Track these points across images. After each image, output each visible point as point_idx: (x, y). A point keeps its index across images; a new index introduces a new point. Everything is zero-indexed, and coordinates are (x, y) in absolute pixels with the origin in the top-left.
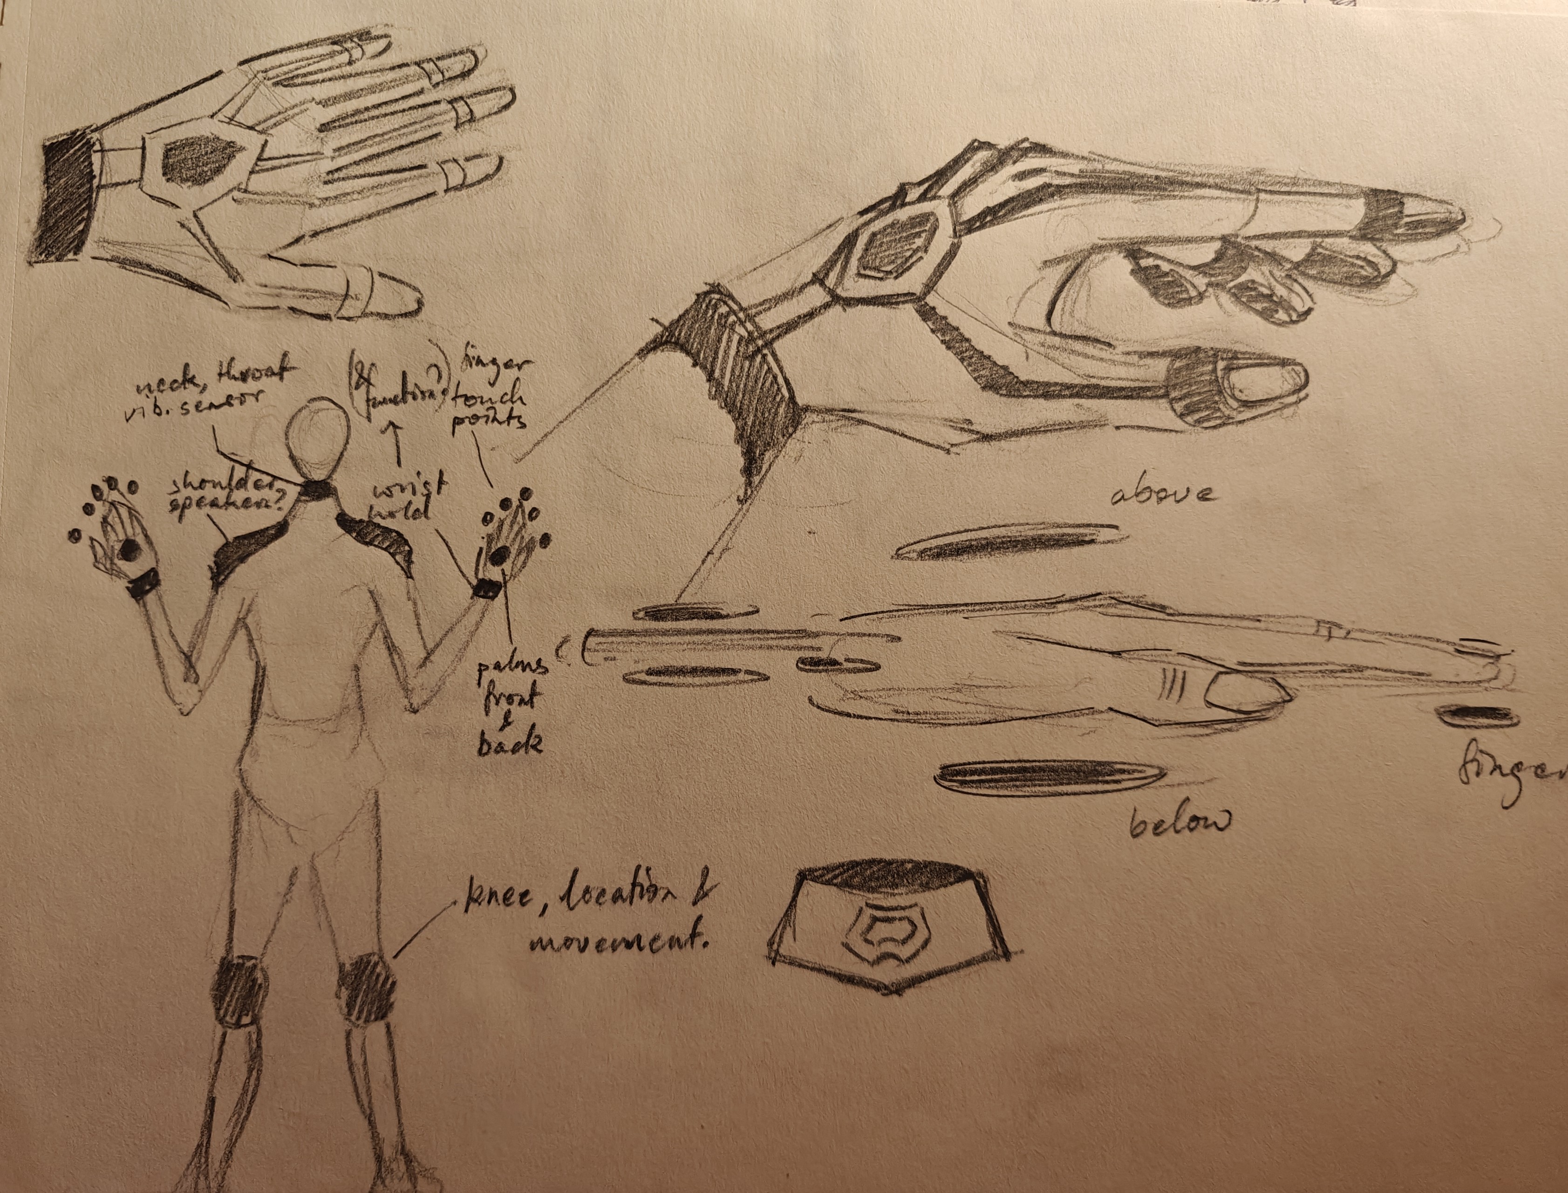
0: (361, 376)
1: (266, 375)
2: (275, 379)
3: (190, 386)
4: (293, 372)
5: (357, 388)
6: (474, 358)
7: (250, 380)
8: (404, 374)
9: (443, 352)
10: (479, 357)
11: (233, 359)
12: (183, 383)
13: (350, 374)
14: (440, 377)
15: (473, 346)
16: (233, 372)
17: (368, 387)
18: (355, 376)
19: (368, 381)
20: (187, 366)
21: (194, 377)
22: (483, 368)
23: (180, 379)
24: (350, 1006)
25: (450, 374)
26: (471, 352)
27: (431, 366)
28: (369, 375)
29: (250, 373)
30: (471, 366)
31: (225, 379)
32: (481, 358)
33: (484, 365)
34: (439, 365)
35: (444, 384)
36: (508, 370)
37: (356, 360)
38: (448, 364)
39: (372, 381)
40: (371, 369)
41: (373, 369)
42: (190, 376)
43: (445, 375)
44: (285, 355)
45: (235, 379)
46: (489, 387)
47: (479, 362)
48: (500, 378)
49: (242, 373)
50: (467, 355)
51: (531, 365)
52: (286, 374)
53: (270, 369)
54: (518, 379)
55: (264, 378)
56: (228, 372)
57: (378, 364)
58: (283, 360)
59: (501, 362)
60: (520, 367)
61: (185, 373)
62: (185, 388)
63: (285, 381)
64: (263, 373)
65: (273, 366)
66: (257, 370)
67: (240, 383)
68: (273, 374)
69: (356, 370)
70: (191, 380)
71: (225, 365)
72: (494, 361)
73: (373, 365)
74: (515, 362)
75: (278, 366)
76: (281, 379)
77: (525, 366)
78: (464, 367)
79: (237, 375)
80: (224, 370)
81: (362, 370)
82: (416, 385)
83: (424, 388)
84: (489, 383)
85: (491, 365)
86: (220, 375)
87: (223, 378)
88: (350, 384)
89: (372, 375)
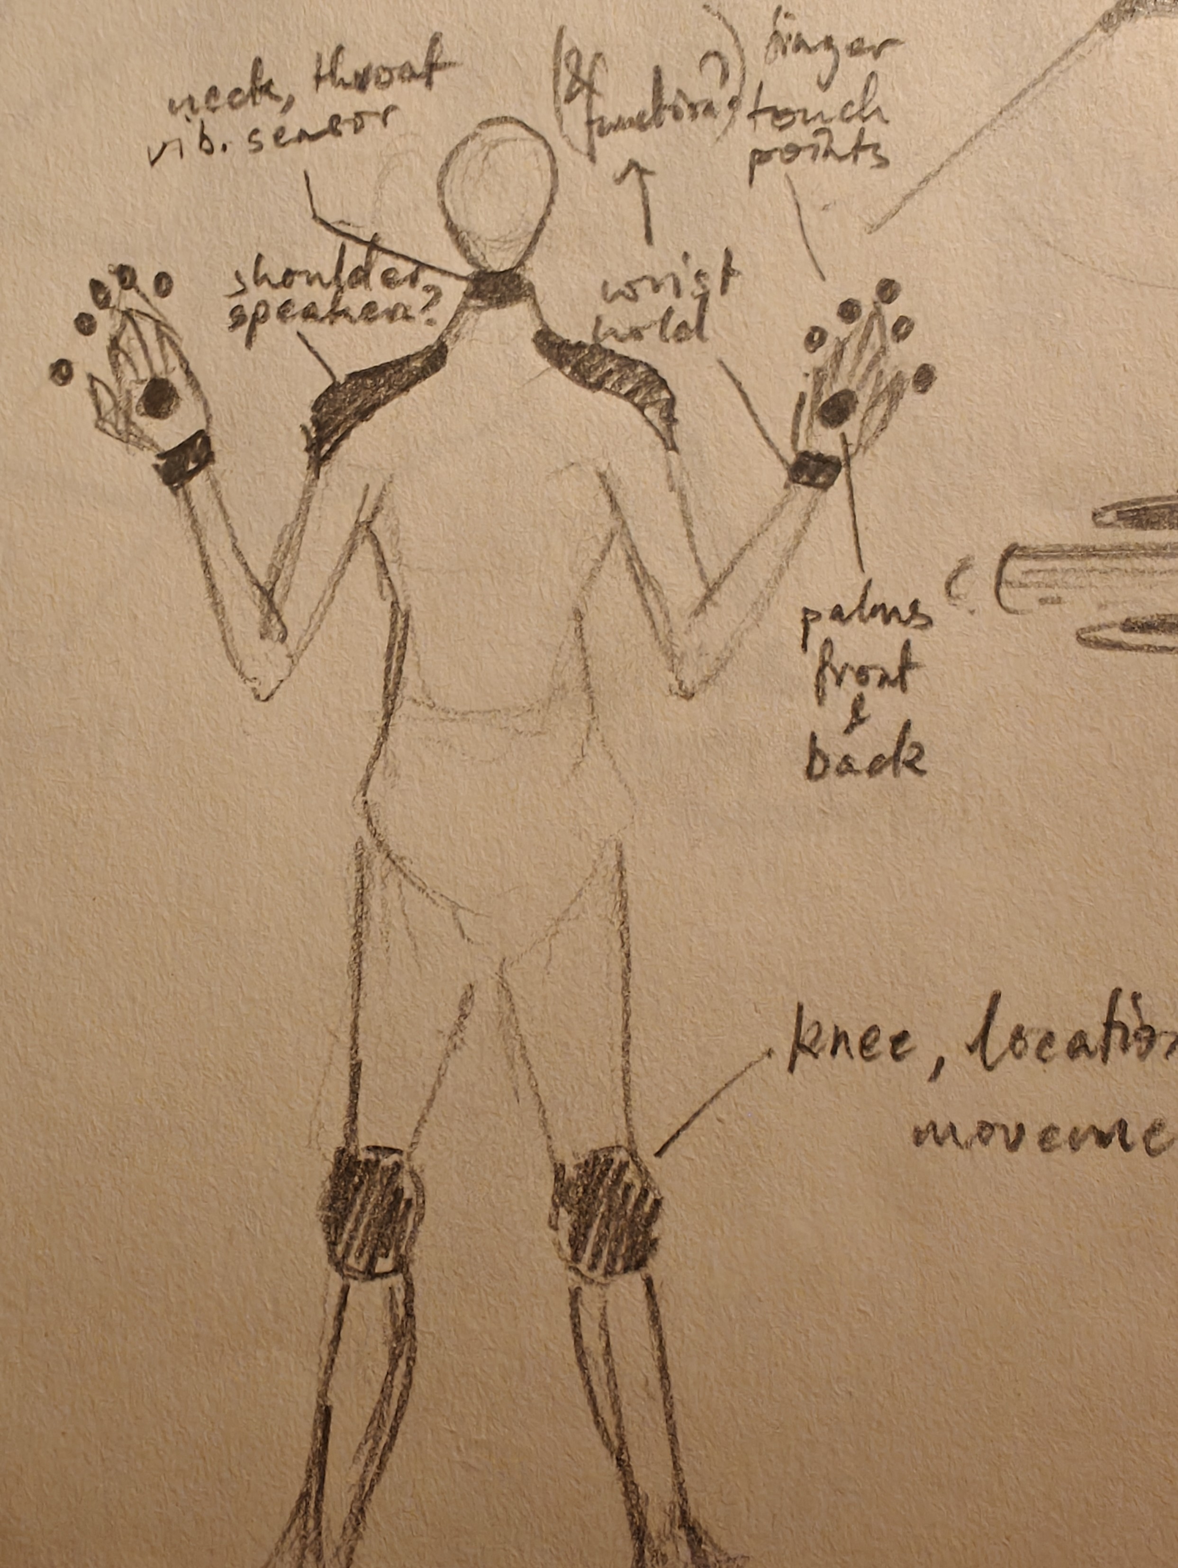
0: (576, 77)
1: (401, 77)
2: (419, 85)
3: (264, 100)
4: (450, 71)
5: (568, 100)
6: (790, 37)
7: (371, 85)
8: (658, 71)
9: (731, 29)
10: (799, 35)
11: (340, 49)
12: (252, 94)
13: (557, 73)
14: (725, 75)
15: (786, 15)
16: (339, 74)
17: (589, 97)
18: (566, 78)
19: (590, 86)
20: (258, 61)
21: (271, 82)
22: (808, 57)
23: (246, 87)
24: (577, 1243)
25: (744, 69)
26: (785, 26)
27: (706, 56)
28: (591, 73)
29: (372, 75)
30: (784, 52)
31: (326, 85)
32: (806, 37)
33: (810, 50)
34: (723, 51)
35: (732, 87)
36: (853, 59)
37: (566, 48)
38: (741, 51)
39: (597, 86)
40: (594, 64)
41: (599, 63)
42: (264, 81)
43: (735, 73)
44: (435, 40)
45: (346, 85)
46: (818, 91)
47: (800, 45)
48: (838, 75)
49: (356, 75)
50: (776, 33)
51: (899, 48)
52: (437, 76)
53: (408, 65)
54: (873, 74)
55: (397, 83)
56: (332, 73)
57: (607, 52)
58: (431, 50)
59: (840, 44)
60: (877, 53)
61: (255, 78)
62: (254, 103)
63: (435, 88)
64: (395, 74)
65: (414, 63)
66: (385, 69)
67: (353, 93)
68: (414, 76)
69: (567, 65)
70: (266, 89)
71: (326, 59)
72: (828, 42)
73: (599, 55)
74: (867, 44)
75: (422, 60)
76: (429, 84)
77: (887, 50)
78: (771, 55)
79: (349, 78)
80: (325, 70)
81: (578, 67)
82: (679, 92)
83: (695, 97)
84: (819, 83)
85: (822, 51)
86: (318, 78)
87: (322, 85)
88: (556, 92)
89: (597, 74)
